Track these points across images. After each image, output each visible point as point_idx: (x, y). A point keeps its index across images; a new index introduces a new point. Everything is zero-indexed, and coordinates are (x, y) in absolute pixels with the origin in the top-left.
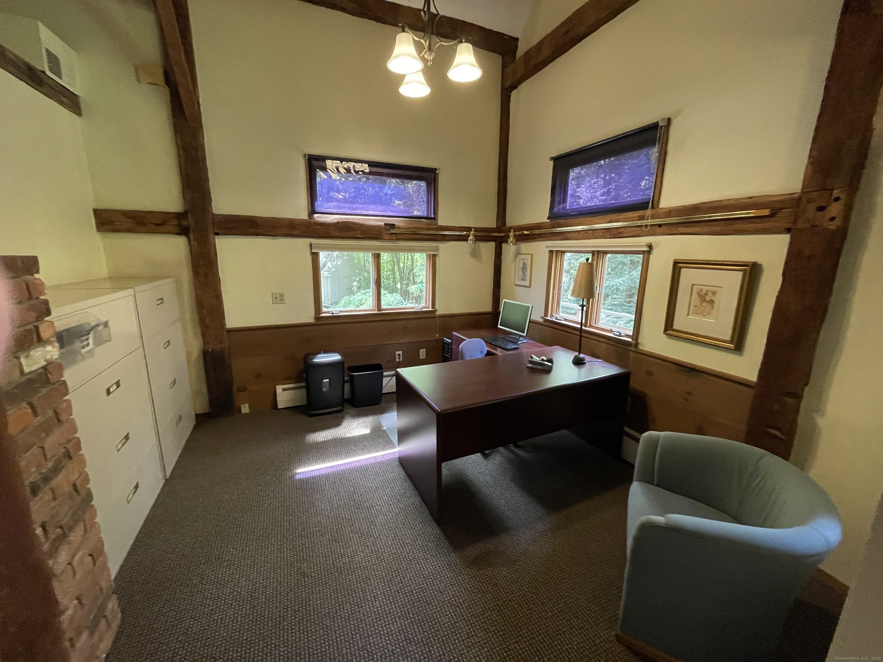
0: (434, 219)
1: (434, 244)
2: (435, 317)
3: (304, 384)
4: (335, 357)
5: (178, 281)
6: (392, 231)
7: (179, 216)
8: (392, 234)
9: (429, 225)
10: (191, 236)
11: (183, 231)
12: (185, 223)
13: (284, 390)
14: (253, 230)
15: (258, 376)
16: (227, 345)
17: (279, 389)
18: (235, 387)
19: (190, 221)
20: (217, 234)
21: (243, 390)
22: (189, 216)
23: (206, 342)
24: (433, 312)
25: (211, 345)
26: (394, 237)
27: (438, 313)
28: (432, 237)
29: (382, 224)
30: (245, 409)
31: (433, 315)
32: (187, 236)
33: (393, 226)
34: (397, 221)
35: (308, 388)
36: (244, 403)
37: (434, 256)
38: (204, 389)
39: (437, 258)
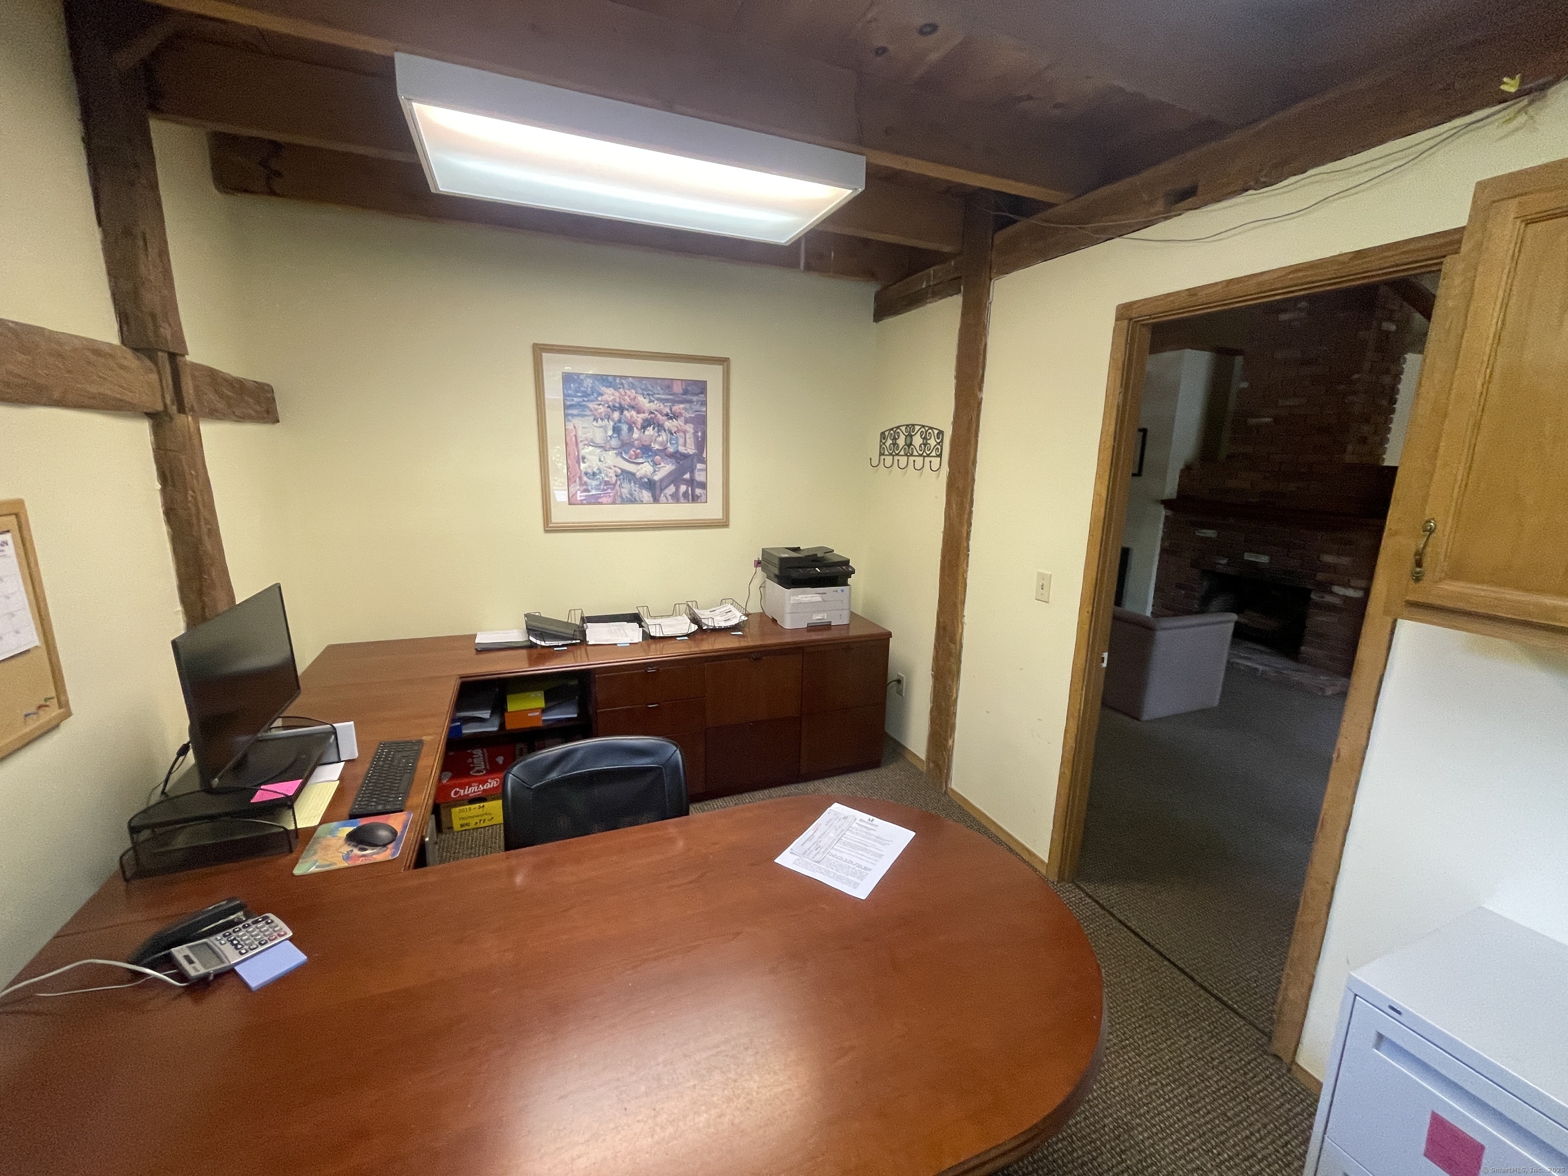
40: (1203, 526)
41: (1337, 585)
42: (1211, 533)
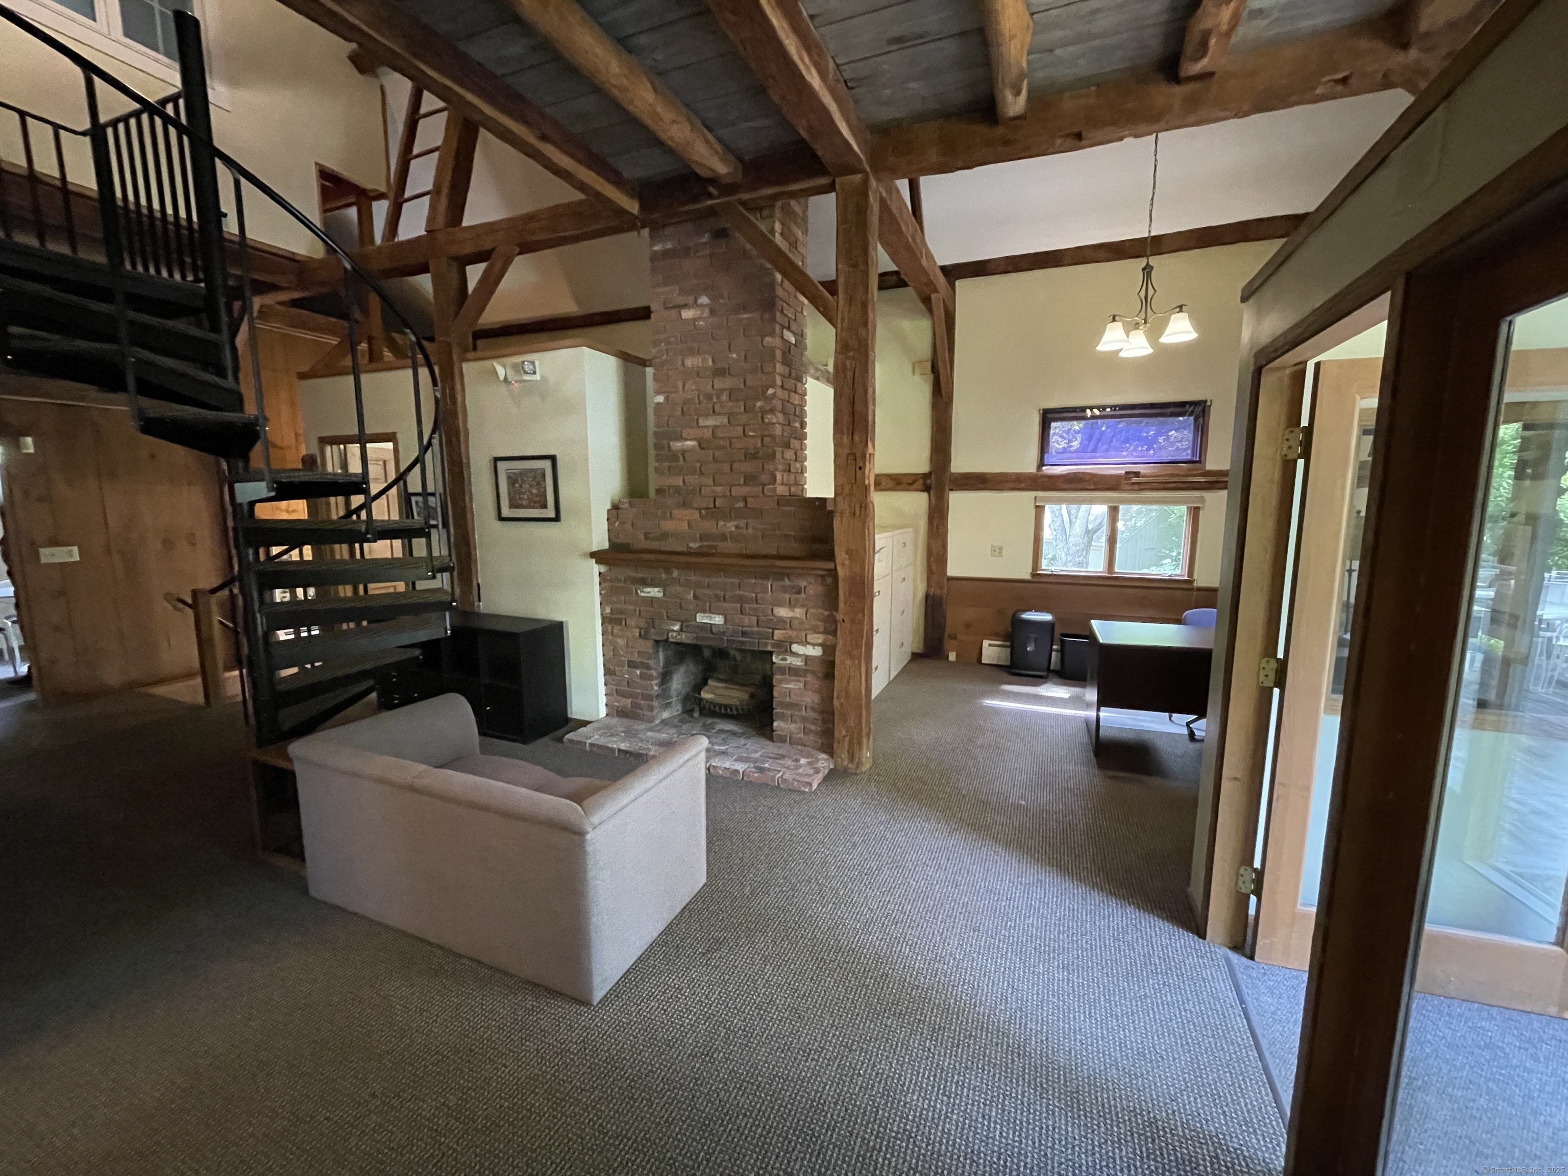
0: (1199, 462)
1: (1197, 494)
2: (1192, 589)
3: (1008, 644)
4: (1047, 617)
5: (916, 531)
6: (1135, 480)
7: (926, 476)
8: (1134, 484)
9: (1190, 470)
10: (932, 493)
11: (927, 489)
12: (928, 482)
13: (990, 645)
14: (982, 486)
15: (968, 626)
16: (945, 590)
17: (986, 643)
18: (946, 634)
19: (932, 481)
20: (952, 490)
21: (954, 637)
22: (933, 476)
23: (929, 586)
24: (1190, 582)
25: (932, 589)
26: (1136, 487)
27: (1195, 584)
28: (1191, 485)
29: (1123, 472)
30: (952, 657)
31: (1190, 587)
32: (929, 493)
33: (1137, 474)
34: (1144, 468)
35: (1012, 648)
36: (952, 651)
37: (1197, 509)
38: (922, 630)
39: (1201, 512)
40: (645, 583)
41: (797, 643)
42: (655, 592)
